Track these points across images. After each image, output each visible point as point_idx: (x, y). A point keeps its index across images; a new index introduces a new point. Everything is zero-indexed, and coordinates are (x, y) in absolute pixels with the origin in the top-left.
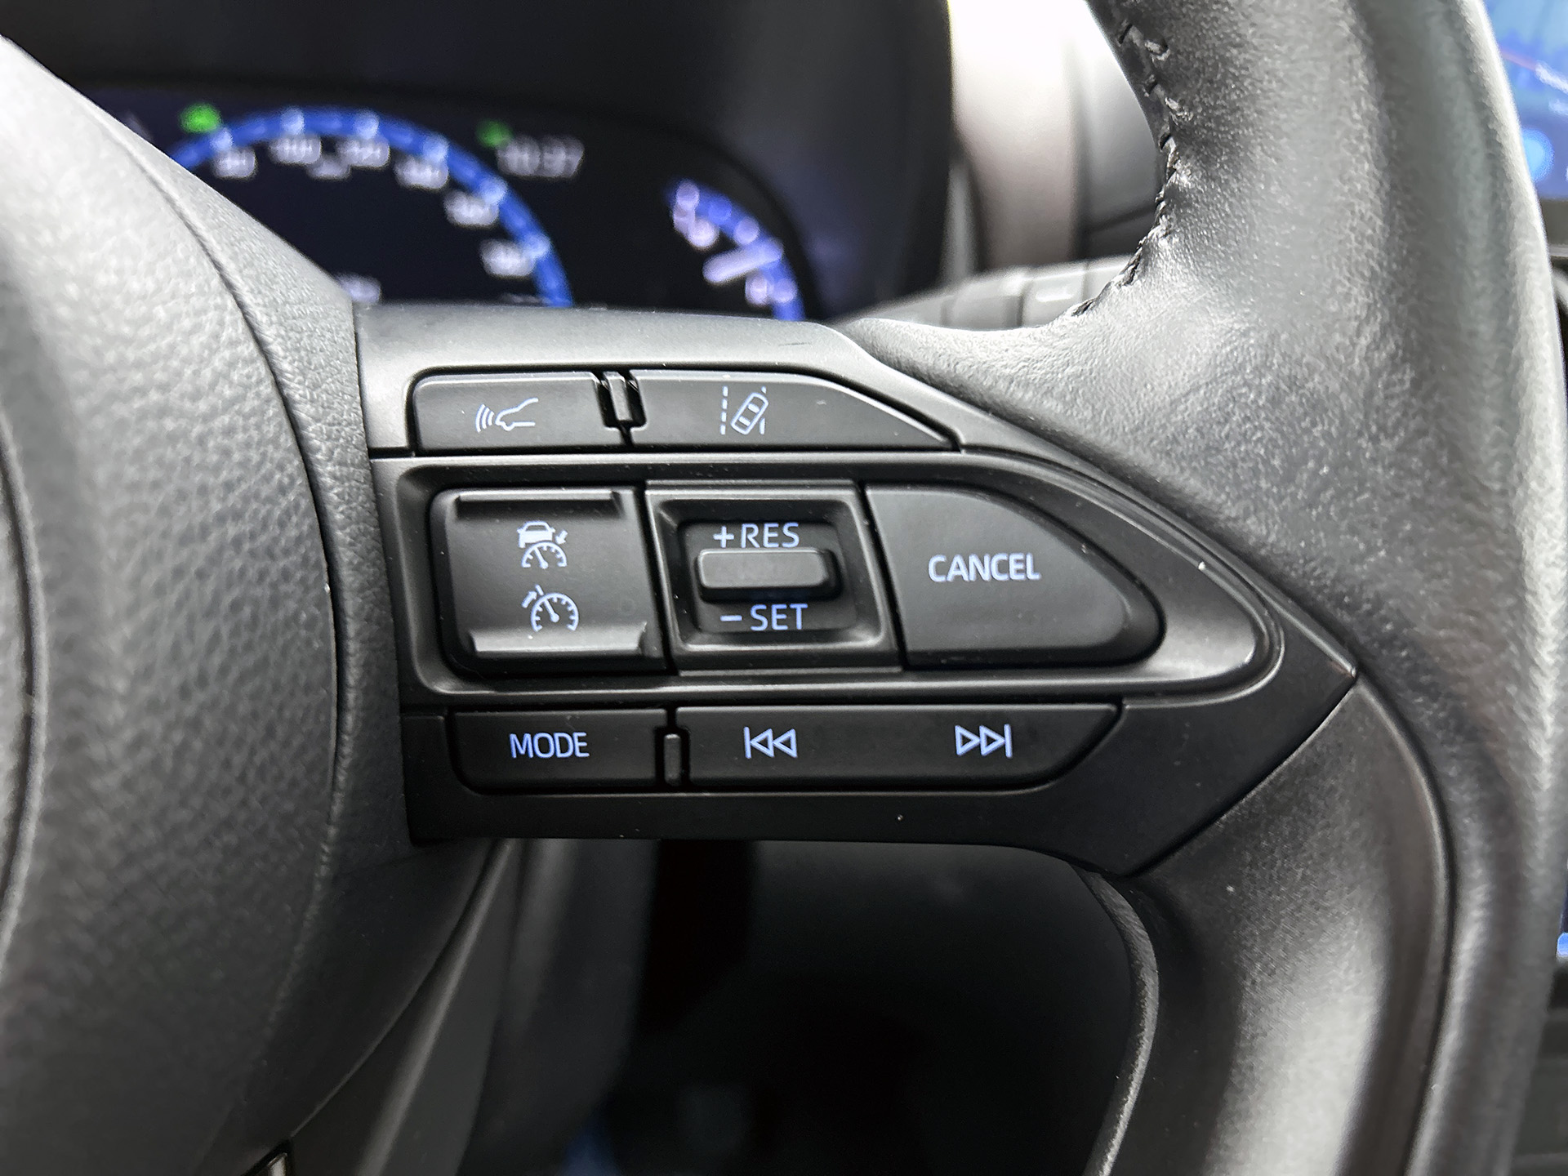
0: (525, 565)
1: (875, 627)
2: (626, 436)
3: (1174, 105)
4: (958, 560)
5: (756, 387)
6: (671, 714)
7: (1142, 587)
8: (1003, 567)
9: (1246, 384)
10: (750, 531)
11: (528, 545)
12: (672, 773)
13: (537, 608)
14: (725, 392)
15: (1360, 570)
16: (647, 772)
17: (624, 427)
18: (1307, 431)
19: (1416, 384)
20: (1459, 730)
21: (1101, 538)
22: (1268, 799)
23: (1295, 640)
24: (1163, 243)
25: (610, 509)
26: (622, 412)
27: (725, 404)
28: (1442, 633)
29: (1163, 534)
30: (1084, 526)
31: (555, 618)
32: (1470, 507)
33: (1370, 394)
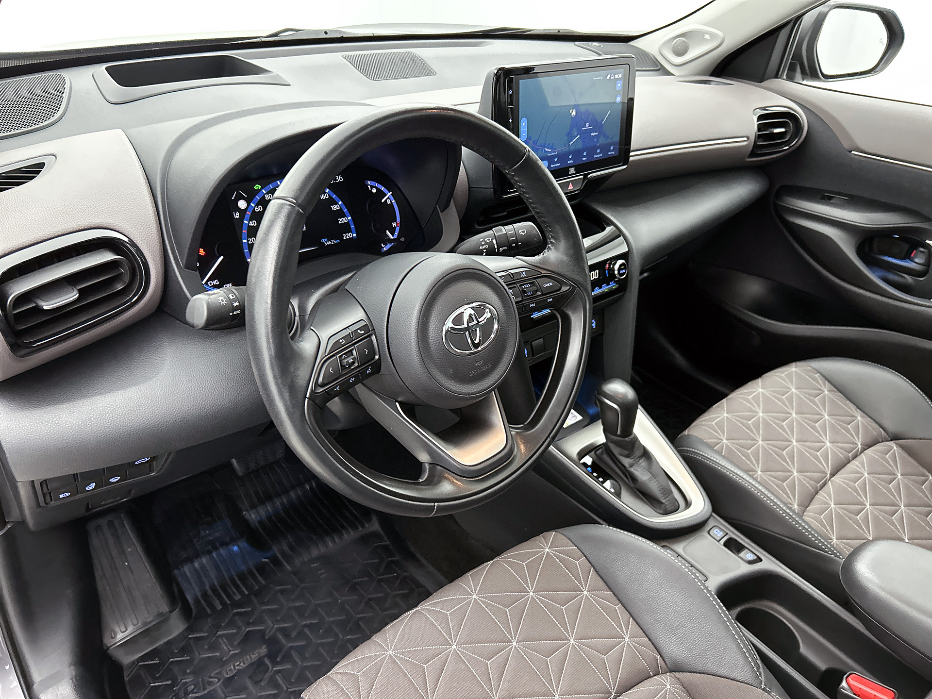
1: (540, 292)
4: (546, 284)
7: (559, 283)
8: (550, 284)
10: (526, 286)
26: (512, 277)
29: (558, 277)
30: (555, 279)
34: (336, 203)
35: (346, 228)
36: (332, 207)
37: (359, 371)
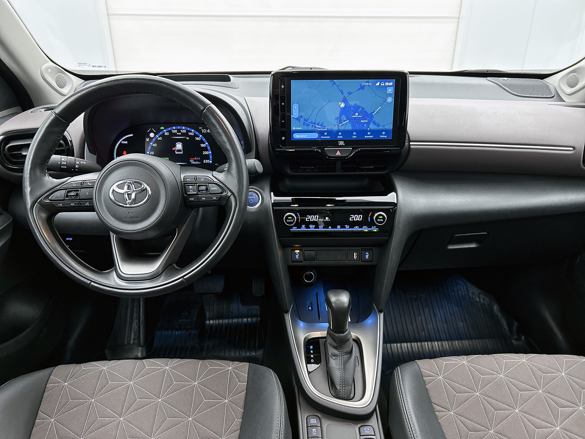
1: (209, 192)
4: (213, 188)
6: (198, 197)
8: (216, 188)
10: (202, 186)
11: (190, 187)
12: (198, 201)
13: (191, 191)
17: (196, 180)
25: (195, 185)
30: (221, 187)
34: (204, 143)
35: (207, 157)
36: (201, 144)
37: (79, 202)
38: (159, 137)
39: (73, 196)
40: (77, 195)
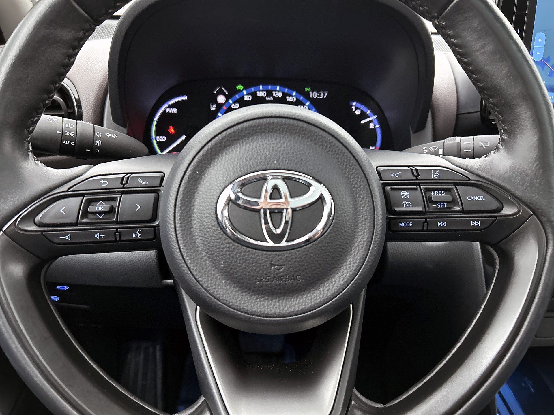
0: (402, 198)
1: (459, 206)
2: (417, 178)
3: (504, 126)
4: (472, 197)
5: (437, 170)
6: (426, 220)
7: (500, 201)
8: (479, 198)
9: (516, 171)
10: (437, 192)
11: (403, 195)
12: (425, 228)
13: (405, 204)
14: (432, 171)
15: (534, 199)
16: (422, 229)
17: (416, 176)
18: (526, 179)
19: (543, 172)
20: (548, 221)
21: (493, 194)
22: (519, 231)
23: (523, 209)
24: (501, 147)
25: (416, 189)
26: (415, 174)
27: (432, 173)
28: (546, 208)
29: (500, 191)
30: (491, 192)
31: (408, 205)
32: (550, 190)
33: (535, 173)
37: (117, 228)
38: (234, 103)
39: (100, 213)
40: (112, 210)
